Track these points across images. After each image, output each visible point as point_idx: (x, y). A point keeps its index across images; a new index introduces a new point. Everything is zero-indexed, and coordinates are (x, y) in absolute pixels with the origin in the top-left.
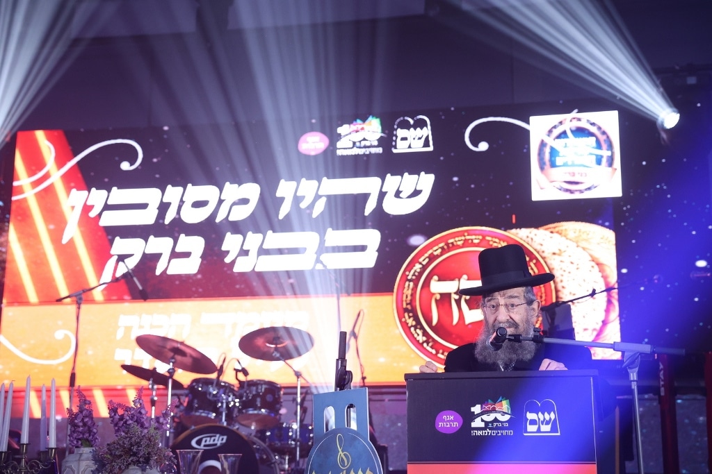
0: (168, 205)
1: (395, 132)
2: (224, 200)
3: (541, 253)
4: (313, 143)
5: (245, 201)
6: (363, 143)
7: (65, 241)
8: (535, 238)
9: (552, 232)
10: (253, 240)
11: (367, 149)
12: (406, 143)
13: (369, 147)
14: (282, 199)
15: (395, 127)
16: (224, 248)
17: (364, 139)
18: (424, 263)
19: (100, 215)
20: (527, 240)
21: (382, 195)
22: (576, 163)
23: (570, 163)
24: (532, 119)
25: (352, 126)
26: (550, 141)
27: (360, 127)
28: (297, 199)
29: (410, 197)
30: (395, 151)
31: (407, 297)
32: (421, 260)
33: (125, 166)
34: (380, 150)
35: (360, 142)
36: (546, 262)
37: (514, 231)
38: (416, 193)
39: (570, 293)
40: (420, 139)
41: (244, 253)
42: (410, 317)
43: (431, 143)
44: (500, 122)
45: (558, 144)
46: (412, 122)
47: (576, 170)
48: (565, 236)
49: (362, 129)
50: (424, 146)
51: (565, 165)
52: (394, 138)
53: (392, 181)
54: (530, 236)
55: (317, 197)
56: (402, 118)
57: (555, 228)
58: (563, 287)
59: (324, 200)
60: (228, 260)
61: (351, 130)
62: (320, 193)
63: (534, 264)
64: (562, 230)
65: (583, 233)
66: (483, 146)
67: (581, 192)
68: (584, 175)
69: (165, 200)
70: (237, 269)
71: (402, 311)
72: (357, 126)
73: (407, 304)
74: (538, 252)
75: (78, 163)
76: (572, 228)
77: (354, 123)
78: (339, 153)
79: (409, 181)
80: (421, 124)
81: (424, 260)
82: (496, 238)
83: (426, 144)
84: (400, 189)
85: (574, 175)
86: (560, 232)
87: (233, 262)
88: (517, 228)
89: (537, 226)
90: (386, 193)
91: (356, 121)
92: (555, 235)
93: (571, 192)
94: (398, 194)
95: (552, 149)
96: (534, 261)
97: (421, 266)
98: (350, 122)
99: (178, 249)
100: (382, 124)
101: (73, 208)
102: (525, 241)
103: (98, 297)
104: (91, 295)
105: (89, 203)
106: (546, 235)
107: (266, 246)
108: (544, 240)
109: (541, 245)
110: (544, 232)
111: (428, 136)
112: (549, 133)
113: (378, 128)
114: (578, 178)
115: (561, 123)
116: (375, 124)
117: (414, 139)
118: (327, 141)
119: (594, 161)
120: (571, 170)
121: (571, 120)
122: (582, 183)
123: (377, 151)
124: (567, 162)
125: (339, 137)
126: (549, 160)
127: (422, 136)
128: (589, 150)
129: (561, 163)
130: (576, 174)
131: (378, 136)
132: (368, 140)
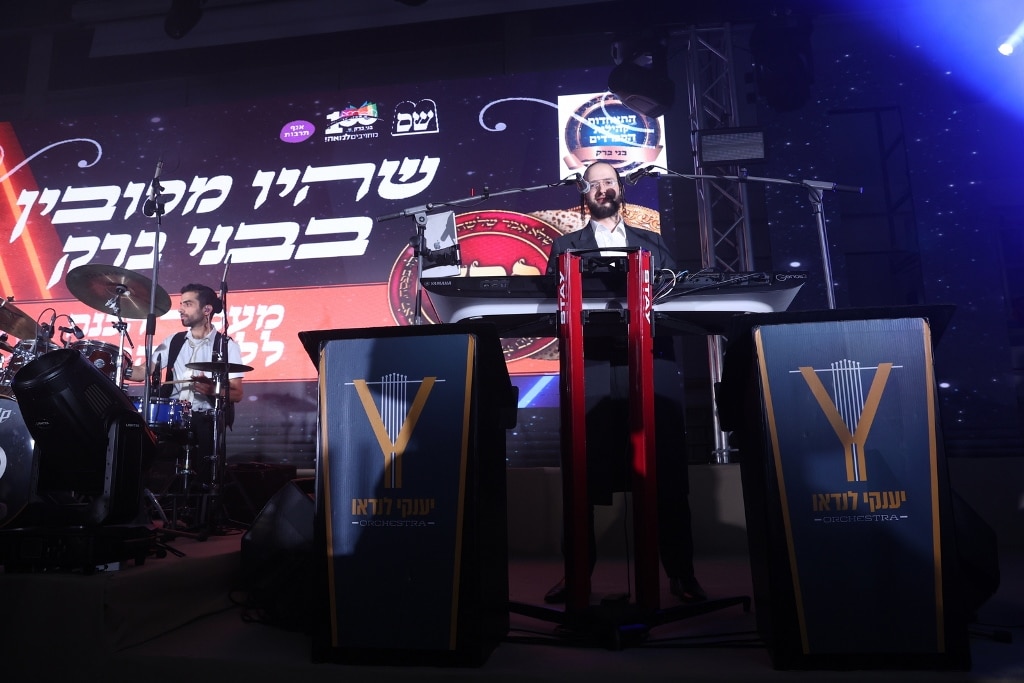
0: (130, 200)
1: (394, 116)
2: (192, 193)
4: (297, 131)
5: (215, 193)
6: (356, 129)
7: (13, 238)
8: (562, 220)
10: (223, 233)
11: (362, 135)
12: (407, 128)
13: (362, 132)
14: (260, 189)
15: (396, 111)
16: (190, 241)
17: (358, 124)
19: (52, 214)
20: (553, 222)
21: (377, 180)
22: (613, 140)
23: (605, 141)
24: (561, 99)
25: (343, 112)
26: (581, 119)
27: (353, 112)
28: (276, 188)
29: (410, 181)
30: (394, 135)
31: (404, 286)
33: (83, 164)
34: (375, 135)
35: (352, 127)
37: (537, 212)
38: (418, 176)
40: (424, 121)
41: (211, 245)
42: (406, 308)
43: (437, 126)
44: (521, 101)
46: (415, 105)
47: (614, 148)
49: (356, 115)
50: (429, 129)
51: (599, 143)
52: (394, 122)
53: (389, 168)
54: (560, 217)
55: (299, 185)
56: (403, 102)
59: (307, 188)
60: (193, 253)
61: (343, 115)
62: (304, 180)
66: (501, 127)
68: (622, 153)
69: (126, 195)
70: (203, 262)
71: (396, 301)
73: (403, 293)
75: (30, 163)
77: (347, 109)
78: (327, 139)
79: (409, 166)
80: (426, 108)
83: (431, 126)
84: (400, 173)
85: (610, 153)
87: (199, 256)
88: (540, 211)
89: (565, 209)
90: (382, 178)
91: (349, 107)
94: (396, 179)
95: (584, 126)
98: (341, 109)
99: (138, 244)
100: (379, 110)
101: (23, 207)
102: (550, 223)
103: (46, 294)
104: (39, 293)
105: (41, 201)
106: (575, 216)
107: (237, 238)
108: (574, 221)
109: (571, 227)
110: (574, 213)
111: (434, 118)
112: (580, 111)
113: (374, 113)
114: (615, 157)
115: (594, 101)
116: (371, 109)
117: (417, 122)
118: (313, 128)
119: (634, 139)
120: (607, 148)
121: (606, 99)
122: (620, 161)
123: (373, 135)
124: (602, 140)
125: (329, 123)
126: (580, 137)
127: (428, 118)
128: (628, 127)
129: (595, 142)
130: (614, 152)
131: (373, 121)
132: (361, 125)
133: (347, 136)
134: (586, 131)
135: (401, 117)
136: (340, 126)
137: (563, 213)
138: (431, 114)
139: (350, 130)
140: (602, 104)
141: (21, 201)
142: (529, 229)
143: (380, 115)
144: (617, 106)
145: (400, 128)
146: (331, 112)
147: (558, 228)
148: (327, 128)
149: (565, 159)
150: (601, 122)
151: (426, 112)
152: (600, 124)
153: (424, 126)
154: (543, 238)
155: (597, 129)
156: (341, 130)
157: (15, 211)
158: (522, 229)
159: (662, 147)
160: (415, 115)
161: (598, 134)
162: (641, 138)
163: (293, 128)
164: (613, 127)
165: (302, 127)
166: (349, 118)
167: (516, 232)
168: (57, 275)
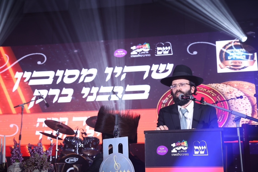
0: (58, 77)
1: (156, 48)
2: (82, 75)
3: (222, 93)
4: (120, 53)
5: (91, 75)
7: (14, 90)
8: (219, 87)
9: (227, 85)
10: (95, 90)
11: (144, 55)
12: (161, 53)
14: (108, 74)
15: (156, 46)
16: (82, 92)
17: (143, 51)
18: (170, 97)
19: (28, 81)
20: (215, 88)
21: (151, 72)
22: (237, 58)
23: (234, 58)
24: (217, 42)
25: (137, 46)
26: (225, 50)
27: (141, 47)
28: (113, 74)
29: (163, 72)
30: (156, 55)
32: (168, 96)
33: (39, 63)
34: (149, 55)
35: (141, 52)
36: (224, 96)
37: (209, 84)
38: (166, 71)
39: (236, 108)
40: (167, 50)
41: (90, 94)
43: (172, 52)
44: (202, 43)
45: (229, 52)
46: (163, 44)
47: (237, 61)
48: (232, 86)
49: (142, 47)
50: (169, 53)
51: (232, 59)
52: (156, 51)
53: (155, 67)
54: (218, 86)
55: (122, 73)
56: (159, 43)
57: (228, 83)
58: (232, 106)
59: (125, 74)
60: (84, 97)
61: (137, 48)
62: (124, 71)
63: (219, 97)
64: (231, 84)
65: (241, 85)
66: (195, 53)
67: (239, 69)
68: (240, 63)
69: (57, 75)
70: (88, 100)
72: (139, 46)
74: (221, 92)
75: (19, 62)
76: (236, 83)
77: (138, 45)
78: (131, 56)
79: (162, 67)
81: (170, 96)
82: (201, 87)
83: (170, 52)
84: (159, 69)
85: (236, 63)
86: (230, 84)
87: (86, 98)
88: (211, 83)
89: (220, 83)
90: (153, 71)
91: (139, 44)
92: (228, 86)
93: (235, 69)
94: (158, 71)
95: (226, 53)
96: (219, 96)
97: (168, 98)
98: (136, 45)
99: (62, 93)
100: (150, 45)
101: (17, 79)
102: (214, 88)
103: (28, 111)
104: (25, 111)
105: (24, 77)
106: (224, 86)
107: (100, 92)
108: (223, 88)
109: (222, 90)
110: (223, 85)
111: (171, 49)
112: (224, 47)
113: (148, 47)
114: (238, 64)
115: (230, 43)
116: (147, 45)
117: (164, 51)
118: (126, 52)
119: (245, 57)
120: (235, 61)
121: (234, 42)
122: (240, 66)
123: (148, 55)
124: (233, 58)
125: (132, 50)
126: (224, 57)
127: (168, 49)
128: (243, 53)
129: (230, 59)
130: (237, 63)
131: (148, 50)
132: (144, 51)
133: (139, 56)
134: (227, 55)
135: (159, 49)
136: (136, 52)
137: (219, 84)
138: (169, 48)
139: (140, 53)
140: (233, 44)
141: (16, 76)
142: (207, 90)
143: (151, 48)
144: (238, 45)
145: (158, 53)
146: (132, 46)
147: (217, 90)
148: (131, 52)
149: (220, 65)
150: (232, 51)
151: (168, 47)
152: (232, 52)
153: (167, 52)
154: (212, 94)
155: (231, 54)
156: (136, 53)
157: (14, 80)
158: (204, 91)
159: (255, 60)
160: (163, 47)
161: (231, 56)
162: (247, 57)
163: (119, 52)
164: (237, 53)
165: (122, 51)
166: (139, 48)
167: (202, 91)
168: (32, 104)
